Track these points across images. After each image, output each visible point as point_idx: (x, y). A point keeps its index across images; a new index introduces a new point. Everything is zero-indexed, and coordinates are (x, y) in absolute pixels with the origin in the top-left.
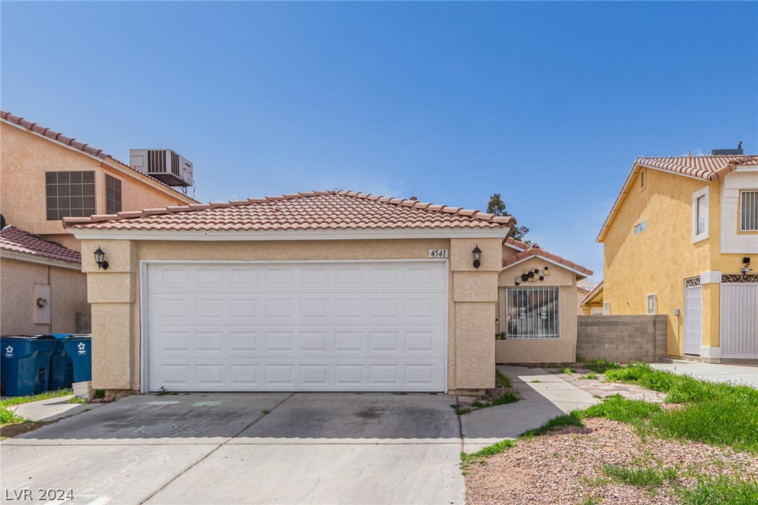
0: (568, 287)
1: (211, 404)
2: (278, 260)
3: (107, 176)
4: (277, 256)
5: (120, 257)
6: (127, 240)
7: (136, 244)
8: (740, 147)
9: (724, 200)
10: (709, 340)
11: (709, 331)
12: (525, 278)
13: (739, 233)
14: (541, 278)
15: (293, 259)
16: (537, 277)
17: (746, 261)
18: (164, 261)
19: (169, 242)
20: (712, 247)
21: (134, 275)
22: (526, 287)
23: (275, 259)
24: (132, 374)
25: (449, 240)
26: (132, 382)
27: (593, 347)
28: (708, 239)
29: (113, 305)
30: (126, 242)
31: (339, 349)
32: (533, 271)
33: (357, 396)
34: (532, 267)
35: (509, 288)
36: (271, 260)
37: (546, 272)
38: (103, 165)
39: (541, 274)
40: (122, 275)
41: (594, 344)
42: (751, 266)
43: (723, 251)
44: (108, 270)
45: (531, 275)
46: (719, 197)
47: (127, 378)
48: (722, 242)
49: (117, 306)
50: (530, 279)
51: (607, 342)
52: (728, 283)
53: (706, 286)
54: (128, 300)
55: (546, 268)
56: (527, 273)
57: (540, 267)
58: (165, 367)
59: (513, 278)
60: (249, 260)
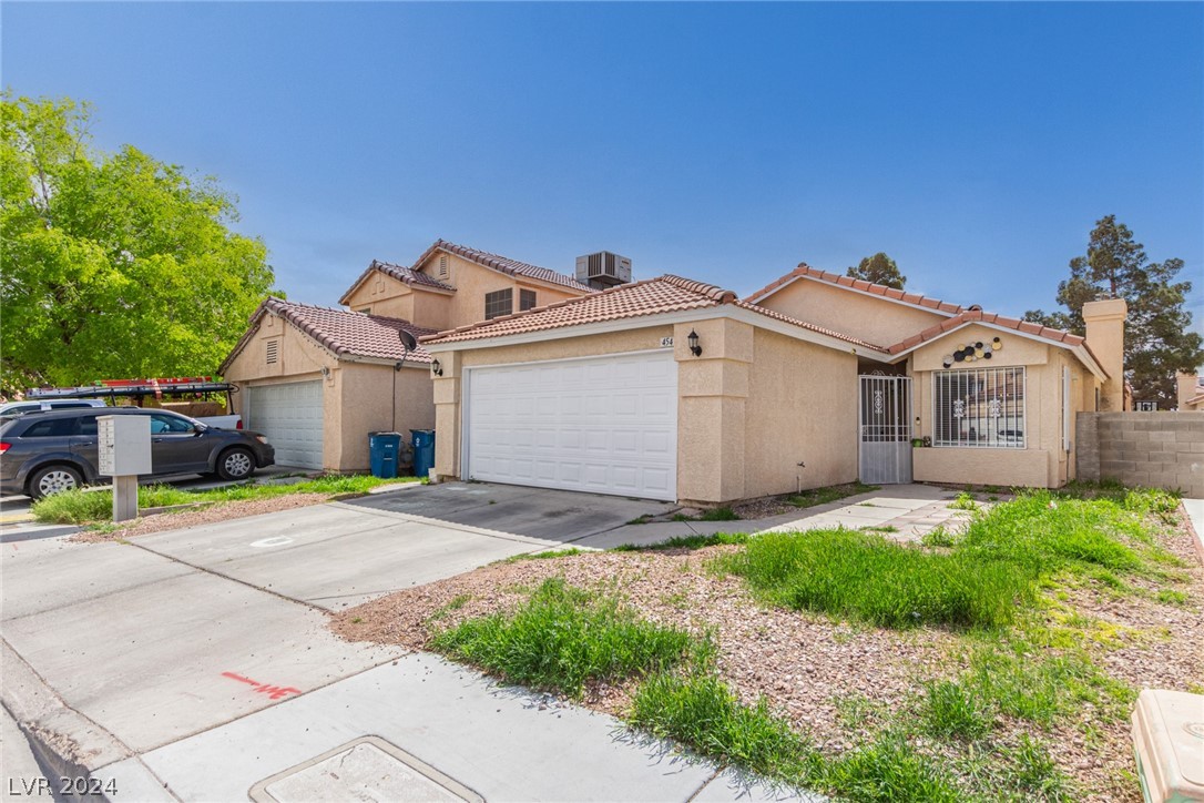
0: (1044, 365)
3: (522, 290)
5: (448, 365)
6: (454, 351)
7: (459, 353)
12: (959, 356)
14: (988, 356)
16: (979, 353)
19: (478, 349)
21: (458, 380)
22: (962, 370)
24: (455, 464)
25: (672, 326)
26: (455, 470)
27: (1163, 468)
29: (446, 405)
30: (451, 352)
32: (973, 345)
33: (598, 499)
34: (969, 339)
35: (937, 373)
37: (996, 346)
38: (518, 282)
39: (986, 349)
40: (450, 380)
41: (1166, 463)
44: (441, 377)
45: (970, 351)
47: (451, 467)
49: (448, 406)
50: (968, 358)
51: (1194, 460)
54: (452, 400)
55: (997, 340)
56: (962, 349)
57: (987, 339)
58: (482, 460)
59: (940, 358)
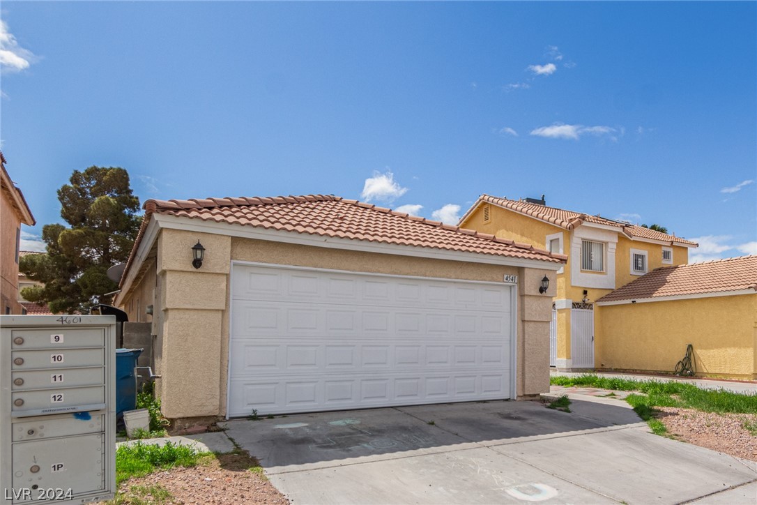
1: (340, 423)
2: (382, 273)
4: (381, 269)
5: (218, 255)
6: (227, 236)
7: (232, 242)
8: (543, 199)
9: (573, 245)
10: (565, 354)
11: (565, 347)
13: (581, 271)
15: (395, 273)
17: (585, 293)
18: (261, 264)
20: (566, 281)
21: (227, 277)
23: (379, 272)
24: (222, 397)
26: (221, 407)
28: (562, 274)
29: (200, 312)
30: (226, 238)
31: (430, 363)
36: (375, 272)
40: (216, 277)
42: (588, 297)
43: (573, 285)
44: (200, 270)
46: (570, 242)
47: (211, 403)
48: (573, 277)
49: (204, 313)
52: (575, 309)
53: (560, 311)
54: (223, 307)
58: (250, 387)
60: (354, 270)
